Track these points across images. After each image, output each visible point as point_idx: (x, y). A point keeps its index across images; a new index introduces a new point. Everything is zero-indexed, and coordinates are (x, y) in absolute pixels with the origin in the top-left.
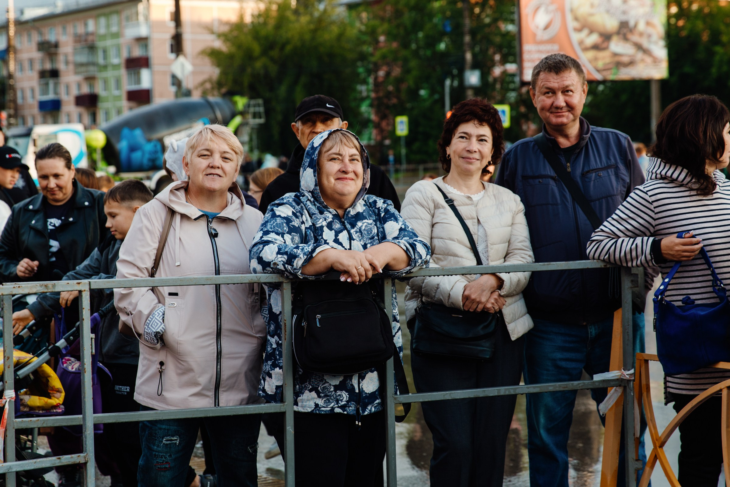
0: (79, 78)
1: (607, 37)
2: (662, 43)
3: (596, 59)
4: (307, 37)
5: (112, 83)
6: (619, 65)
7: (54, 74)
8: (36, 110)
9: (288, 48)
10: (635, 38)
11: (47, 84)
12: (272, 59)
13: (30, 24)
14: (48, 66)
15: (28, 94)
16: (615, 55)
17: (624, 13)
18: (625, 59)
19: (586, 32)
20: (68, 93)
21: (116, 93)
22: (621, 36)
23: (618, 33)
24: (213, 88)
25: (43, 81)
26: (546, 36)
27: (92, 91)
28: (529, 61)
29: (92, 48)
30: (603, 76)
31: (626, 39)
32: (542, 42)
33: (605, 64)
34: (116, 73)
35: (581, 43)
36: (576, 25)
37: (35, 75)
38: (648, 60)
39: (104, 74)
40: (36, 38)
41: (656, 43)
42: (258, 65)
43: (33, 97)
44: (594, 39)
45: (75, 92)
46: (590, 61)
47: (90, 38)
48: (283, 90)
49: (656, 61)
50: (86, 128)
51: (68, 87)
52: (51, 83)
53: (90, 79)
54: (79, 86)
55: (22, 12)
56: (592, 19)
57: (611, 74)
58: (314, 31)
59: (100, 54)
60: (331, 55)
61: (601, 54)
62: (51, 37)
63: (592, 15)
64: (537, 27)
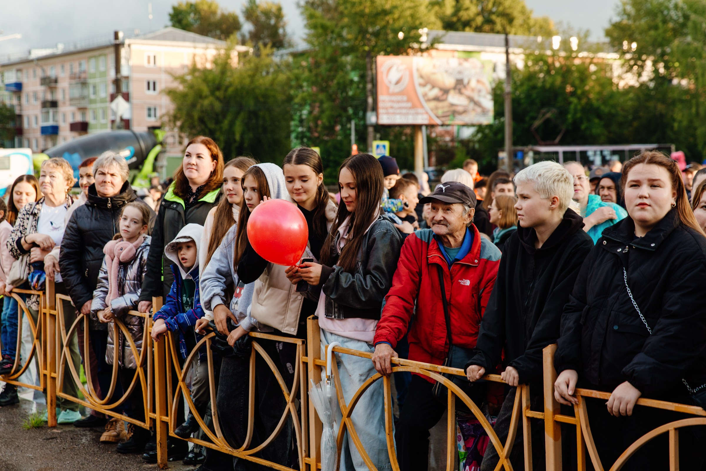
0: (73, 109)
1: (446, 91)
2: (489, 97)
3: (437, 108)
4: (247, 81)
5: (100, 113)
6: (455, 113)
7: (54, 104)
8: (38, 134)
9: (231, 90)
10: (468, 92)
11: (48, 112)
12: (218, 98)
13: (35, 63)
14: (49, 97)
15: (33, 120)
16: (452, 105)
17: (460, 72)
18: (460, 109)
19: (429, 86)
20: (64, 121)
21: (103, 121)
22: (457, 91)
23: (455, 88)
24: (170, 121)
25: (45, 110)
26: (397, 89)
27: (84, 120)
28: (383, 108)
29: (84, 84)
30: (442, 121)
31: (460, 93)
32: (394, 94)
33: (444, 112)
34: (103, 105)
35: (425, 95)
36: (421, 81)
37: (38, 104)
38: (479, 110)
39: (93, 106)
40: (40, 73)
41: (485, 97)
42: (206, 102)
43: (37, 123)
44: (435, 92)
45: (70, 120)
46: (432, 110)
47: (83, 76)
48: (226, 124)
49: (484, 112)
50: (34, 152)
51: (64, 115)
52: (51, 111)
53: (83, 110)
54: (74, 115)
55: (30, 53)
56: (433, 77)
57: (449, 120)
58: (252, 77)
59: (91, 90)
60: (265, 96)
61: (440, 104)
62: (52, 72)
63: (434, 74)
64: (390, 82)
